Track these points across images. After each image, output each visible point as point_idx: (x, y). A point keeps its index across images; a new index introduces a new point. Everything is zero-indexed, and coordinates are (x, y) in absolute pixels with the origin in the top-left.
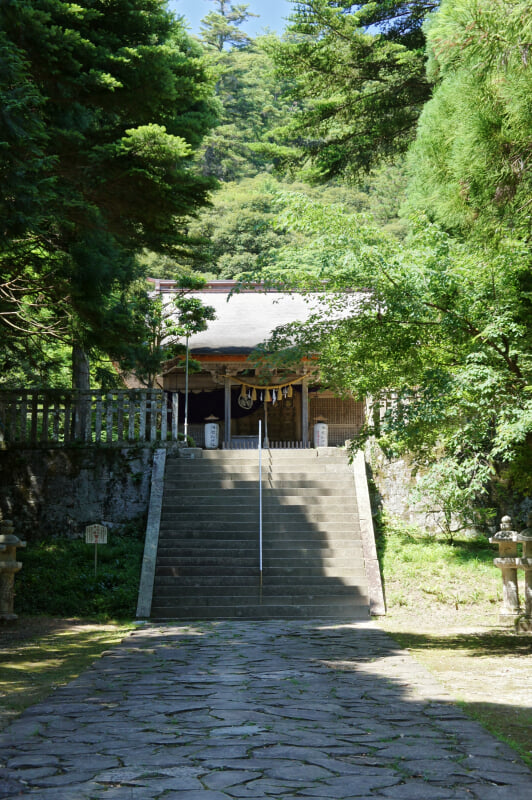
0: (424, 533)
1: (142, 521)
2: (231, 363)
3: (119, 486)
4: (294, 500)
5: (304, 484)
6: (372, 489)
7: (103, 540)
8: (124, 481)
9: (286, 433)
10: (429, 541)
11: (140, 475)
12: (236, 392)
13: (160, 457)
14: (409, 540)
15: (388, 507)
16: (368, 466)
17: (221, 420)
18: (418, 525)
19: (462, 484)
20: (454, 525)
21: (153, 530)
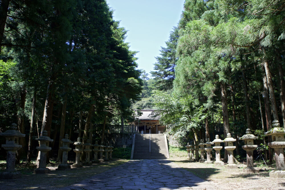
0: (175, 147)
1: (131, 145)
2: (145, 122)
3: (128, 140)
4: (154, 142)
5: (156, 139)
6: (167, 140)
7: (126, 147)
8: (129, 139)
9: (154, 132)
10: (176, 148)
11: (131, 138)
12: (146, 126)
13: (134, 135)
14: (173, 148)
15: (170, 143)
16: (167, 137)
17: (144, 131)
18: (174, 145)
19: (181, 135)
20: (180, 145)
21: (133, 146)
